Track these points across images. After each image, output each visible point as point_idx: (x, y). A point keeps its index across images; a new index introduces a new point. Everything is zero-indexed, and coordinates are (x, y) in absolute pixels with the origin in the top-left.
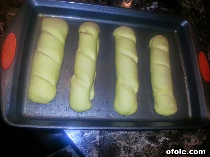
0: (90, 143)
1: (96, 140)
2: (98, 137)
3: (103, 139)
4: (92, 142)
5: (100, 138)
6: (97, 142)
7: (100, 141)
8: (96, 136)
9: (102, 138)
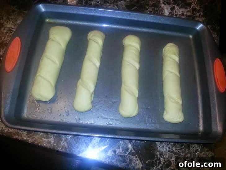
0: (127, 156)
1: (130, 149)
2: (130, 146)
3: (135, 144)
4: (127, 153)
5: (132, 146)
6: (131, 150)
7: (134, 148)
8: (127, 145)
9: (133, 144)
